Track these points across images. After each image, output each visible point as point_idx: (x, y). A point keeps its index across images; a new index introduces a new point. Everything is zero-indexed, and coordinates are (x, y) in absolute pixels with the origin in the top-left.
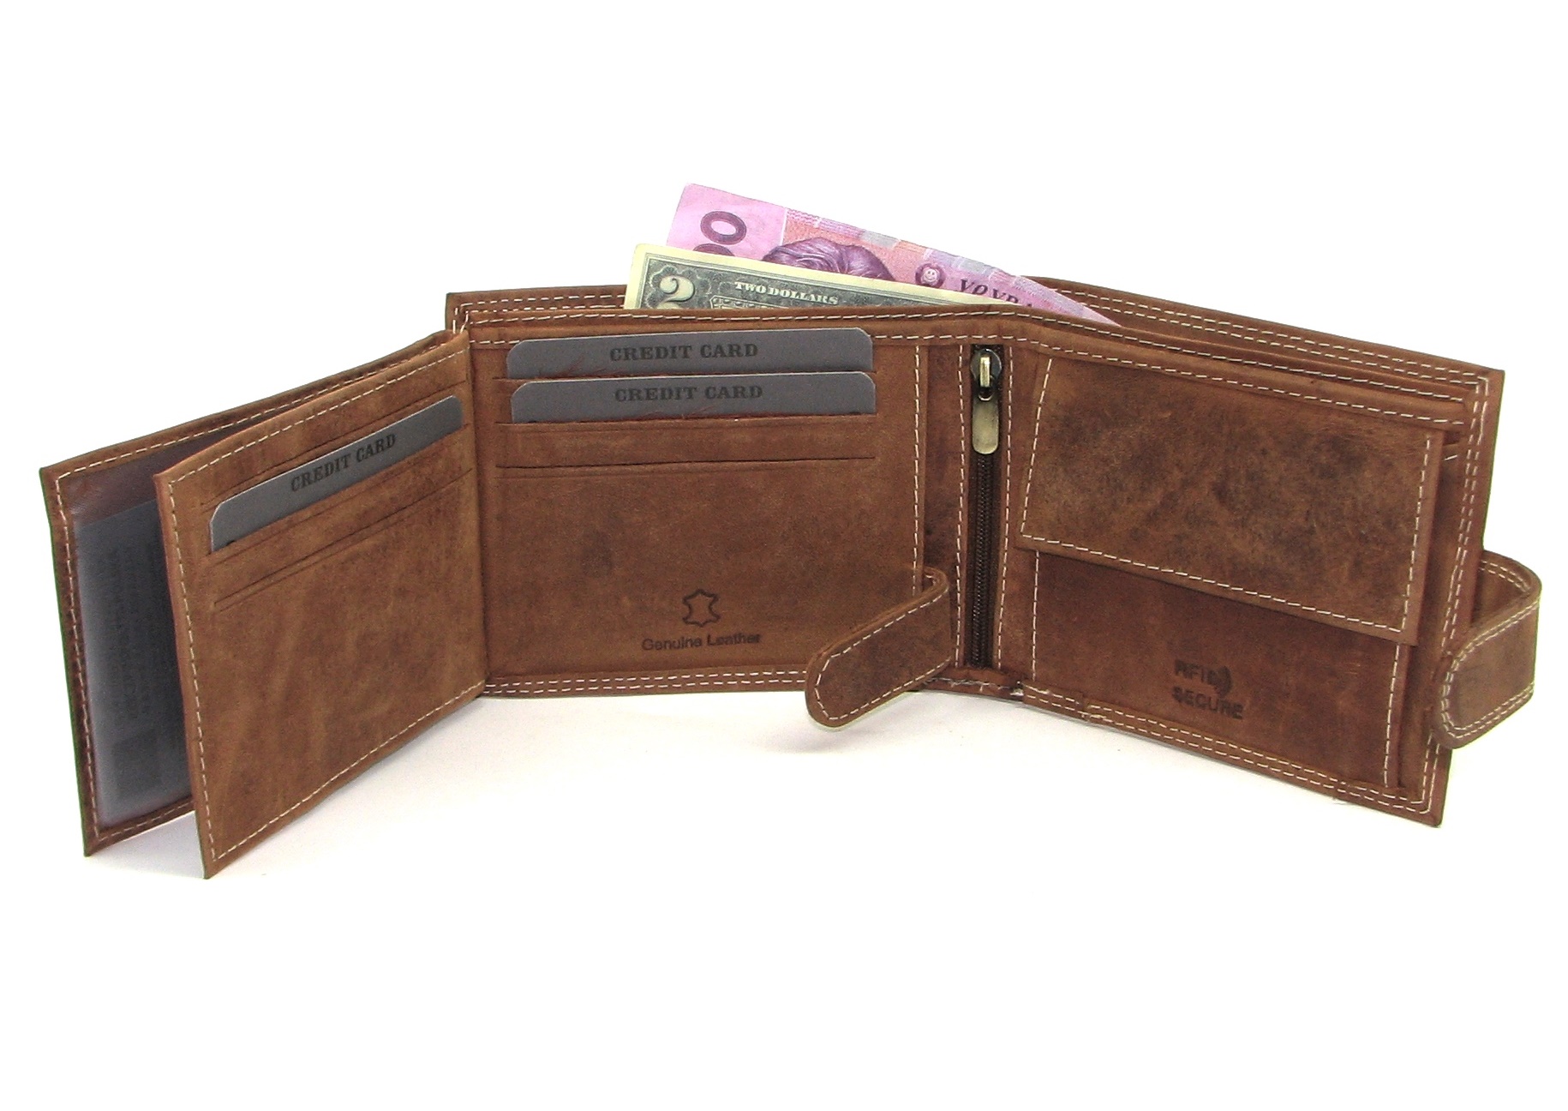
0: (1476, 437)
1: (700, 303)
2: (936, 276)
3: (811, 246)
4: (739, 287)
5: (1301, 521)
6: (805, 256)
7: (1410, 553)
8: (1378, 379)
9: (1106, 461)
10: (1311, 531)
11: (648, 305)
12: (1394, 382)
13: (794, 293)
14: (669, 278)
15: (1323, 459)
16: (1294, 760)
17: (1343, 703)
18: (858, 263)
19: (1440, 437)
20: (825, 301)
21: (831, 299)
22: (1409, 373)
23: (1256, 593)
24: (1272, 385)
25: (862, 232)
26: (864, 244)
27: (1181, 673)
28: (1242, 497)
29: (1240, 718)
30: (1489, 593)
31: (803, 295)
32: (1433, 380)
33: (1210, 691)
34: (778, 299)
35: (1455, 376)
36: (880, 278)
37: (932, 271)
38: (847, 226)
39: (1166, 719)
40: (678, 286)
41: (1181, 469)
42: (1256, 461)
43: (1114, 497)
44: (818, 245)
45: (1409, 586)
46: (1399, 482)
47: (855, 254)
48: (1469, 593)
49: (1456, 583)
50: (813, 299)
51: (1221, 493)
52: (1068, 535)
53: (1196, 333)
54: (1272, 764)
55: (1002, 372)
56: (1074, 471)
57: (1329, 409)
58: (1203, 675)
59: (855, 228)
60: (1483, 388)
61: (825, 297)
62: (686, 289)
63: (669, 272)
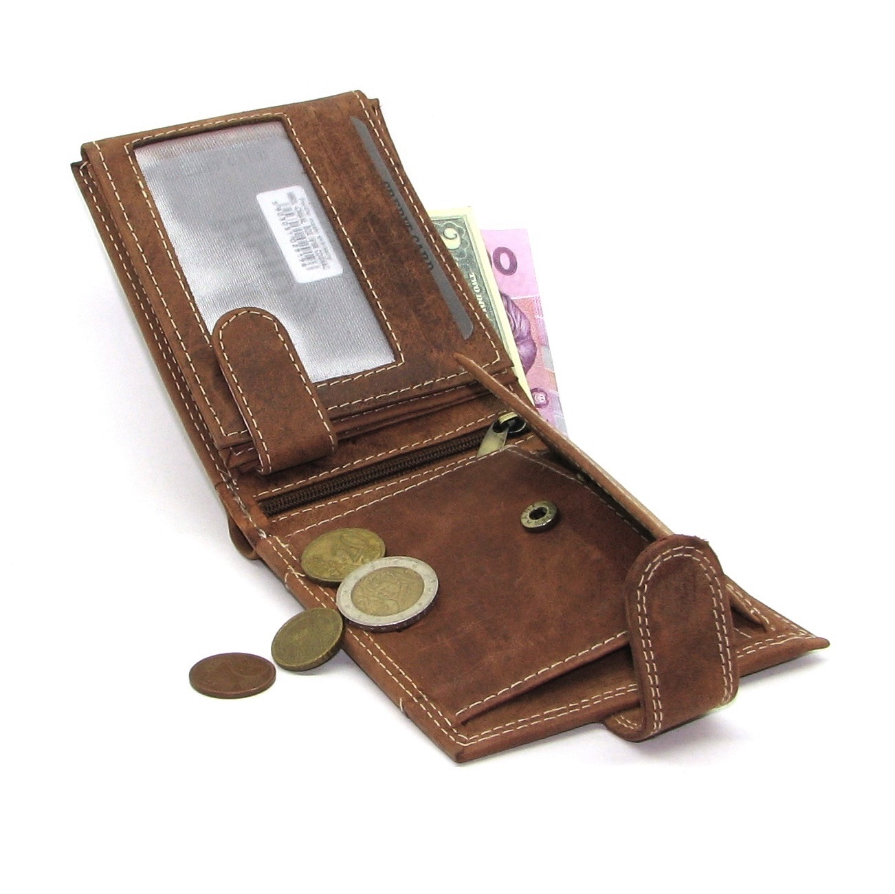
2: (542, 401)
3: (521, 317)
6: (511, 315)
14: (456, 232)
18: (526, 350)
25: (547, 345)
26: (540, 351)
37: (544, 399)
38: (546, 337)
40: (453, 239)
44: (523, 322)
47: (530, 346)
59: (547, 341)
62: (453, 244)
63: (460, 231)
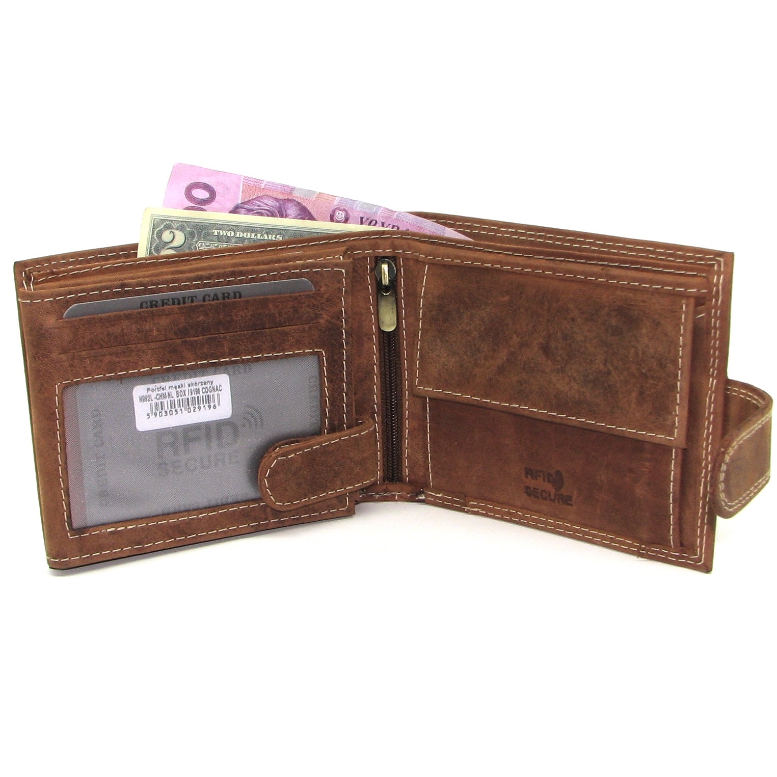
0: (717, 300)
1: (189, 248)
2: (343, 215)
3: (259, 201)
4: (216, 234)
5: (602, 367)
6: (256, 209)
7: (677, 384)
8: (648, 264)
9: (468, 333)
10: (609, 373)
11: (154, 253)
12: (659, 266)
13: (253, 235)
14: (168, 231)
15: (614, 322)
16: (609, 532)
17: (640, 491)
18: (292, 210)
19: (692, 301)
20: (274, 239)
21: (278, 237)
22: (669, 259)
23: (574, 418)
24: (575, 273)
25: (293, 189)
26: (296, 197)
27: (529, 477)
28: (561, 352)
29: (571, 505)
30: (734, 409)
31: (259, 235)
32: (685, 263)
33: (549, 487)
34: (242, 240)
35: (700, 259)
36: (307, 219)
37: (341, 212)
38: (284, 186)
39: (521, 508)
40: (174, 237)
41: (518, 335)
42: (568, 327)
43: (475, 357)
44: (266, 201)
45: (677, 407)
46: (666, 335)
47: (290, 205)
48: (720, 410)
49: (710, 404)
50: (266, 238)
51: (546, 350)
52: (447, 385)
53: (522, 242)
54: (595, 536)
55: (397, 275)
56: (447, 341)
57: (615, 287)
58: (544, 477)
59: (289, 187)
60: (719, 266)
61: (274, 236)
62: (180, 238)
63: (168, 227)
